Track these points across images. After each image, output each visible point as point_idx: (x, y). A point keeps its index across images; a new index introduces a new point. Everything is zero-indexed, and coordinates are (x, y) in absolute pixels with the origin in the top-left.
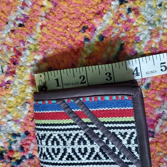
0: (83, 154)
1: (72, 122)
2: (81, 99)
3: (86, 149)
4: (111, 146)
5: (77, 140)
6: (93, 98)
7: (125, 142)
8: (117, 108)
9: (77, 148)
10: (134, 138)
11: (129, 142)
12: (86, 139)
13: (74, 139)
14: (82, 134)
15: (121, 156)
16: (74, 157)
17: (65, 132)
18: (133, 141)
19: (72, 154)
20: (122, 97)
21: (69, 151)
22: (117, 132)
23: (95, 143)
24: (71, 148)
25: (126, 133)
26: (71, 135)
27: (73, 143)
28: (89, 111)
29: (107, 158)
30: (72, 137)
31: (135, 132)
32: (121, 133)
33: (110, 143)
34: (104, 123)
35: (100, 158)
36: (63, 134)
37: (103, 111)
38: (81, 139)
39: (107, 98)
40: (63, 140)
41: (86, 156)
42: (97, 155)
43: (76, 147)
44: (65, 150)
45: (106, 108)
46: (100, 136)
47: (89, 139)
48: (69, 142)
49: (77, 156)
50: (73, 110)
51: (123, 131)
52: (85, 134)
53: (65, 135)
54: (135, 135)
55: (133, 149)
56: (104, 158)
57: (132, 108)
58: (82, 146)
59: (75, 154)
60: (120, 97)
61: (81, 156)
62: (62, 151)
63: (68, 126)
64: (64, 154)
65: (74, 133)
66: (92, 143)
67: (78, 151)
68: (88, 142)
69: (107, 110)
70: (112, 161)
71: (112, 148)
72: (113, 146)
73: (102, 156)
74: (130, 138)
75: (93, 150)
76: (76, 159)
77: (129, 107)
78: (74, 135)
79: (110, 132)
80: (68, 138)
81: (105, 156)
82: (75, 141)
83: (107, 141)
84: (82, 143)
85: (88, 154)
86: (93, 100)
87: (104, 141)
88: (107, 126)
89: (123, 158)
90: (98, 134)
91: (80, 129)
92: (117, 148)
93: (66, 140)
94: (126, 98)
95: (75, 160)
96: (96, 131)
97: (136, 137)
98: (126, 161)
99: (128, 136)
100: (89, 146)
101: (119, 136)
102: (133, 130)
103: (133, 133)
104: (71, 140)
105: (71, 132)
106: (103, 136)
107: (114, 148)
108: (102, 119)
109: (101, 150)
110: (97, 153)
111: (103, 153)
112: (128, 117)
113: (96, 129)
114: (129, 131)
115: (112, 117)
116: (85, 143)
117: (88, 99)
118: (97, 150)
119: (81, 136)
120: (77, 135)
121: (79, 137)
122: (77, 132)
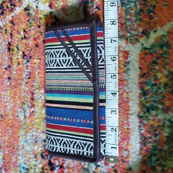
0: (64, 63)
1: (60, 44)
2: (65, 29)
3: (66, 60)
4: (78, 58)
5: (62, 54)
6: (71, 29)
7: (85, 55)
8: (82, 35)
9: (62, 59)
10: (89, 53)
11: (87, 56)
12: (66, 54)
13: (60, 54)
14: (65, 51)
15: (83, 64)
16: (60, 64)
18: (89, 55)
19: (59, 63)
20: (85, 27)
21: (58, 61)
22: (81, 49)
23: (70, 56)
24: (59, 59)
25: (86, 50)
26: (59, 51)
27: (60, 57)
28: (69, 37)
29: (76, 65)
30: (60, 53)
31: (90, 49)
32: (83, 50)
33: (78, 56)
35: (72, 66)
36: (55, 51)
37: (76, 36)
38: (64, 54)
39: (78, 28)
40: (55, 54)
41: (66, 64)
42: (71, 64)
43: (61, 59)
44: (56, 60)
46: (73, 52)
47: (68, 54)
48: (58, 56)
50: (61, 36)
51: (84, 49)
52: (66, 51)
54: (90, 51)
55: (89, 59)
56: (75, 65)
58: (64, 58)
59: (60, 63)
60: (84, 27)
62: (54, 61)
63: (58, 46)
64: (55, 63)
66: (69, 56)
67: (62, 61)
68: (67, 55)
69: (77, 36)
70: (78, 67)
71: (78, 59)
72: (79, 58)
73: (73, 64)
74: (88, 53)
75: (69, 60)
76: (61, 66)
77: (88, 34)
78: (61, 51)
79: (78, 50)
80: (58, 53)
81: (75, 64)
83: (76, 55)
84: (64, 57)
85: (67, 63)
86: (71, 30)
87: (75, 55)
88: (77, 45)
89: (84, 65)
90: (72, 51)
91: (64, 48)
92: (81, 59)
94: (87, 28)
96: (71, 49)
97: (90, 52)
98: (85, 67)
99: (86, 51)
100: (67, 58)
101: (82, 52)
102: (89, 48)
104: (59, 54)
106: (74, 52)
108: (75, 42)
110: (71, 62)
111: (74, 62)
112: (87, 40)
115: (79, 40)
116: (66, 56)
117: (69, 30)
118: (71, 60)
119: (64, 52)
120: (62, 51)
121: (63, 53)
122: (62, 50)
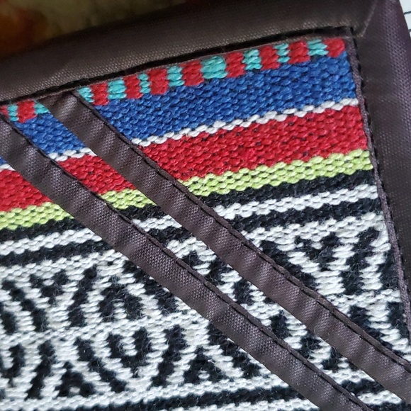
0: (134, 363)
1: (61, 215)
2: (86, 92)
3: (142, 338)
4: (262, 311)
5: (95, 298)
6: (143, 77)
7: (330, 285)
8: (271, 115)
9: (102, 338)
10: (376, 260)
11: (352, 284)
12: (137, 290)
13: (80, 297)
14: (117, 270)
15: (321, 355)
16: (93, 378)
17: (32, 268)
18: (371, 278)
19: (80, 367)
20: (293, 48)
21: (67, 353)
22: (284, 237)
23: (182, 306)
24: (71, 341)
25: (332, 241)
26: (61, 278)
27: (76, 318)
28: (134, 149)
29: (250, 372)
30: (70, 289)
31: (383, 228)
32: (307, 242)
33: (258, 296)
34: (215, 199)
35: (216, 375)
36: (26, 279)
37: (204, 138)
38: (115, 292)
39: (215, 68)
40: (28, 305)
41: (151, 371)
42: (201, 362)
43: (96, 331)
44: (46, 351)
45: (219, 125)
46: (203, 270)
47: (151, 288)
48: (58, 314)
49: (108, 376)
50: (53, 156)
51: (315, 232)
52: (128, 268)
53: (36, 282)
54: (382, 245)
55: (379, 315)
56: (238, 372)
57: (355, 102)
58: (125, 327)
59: (95, 365)
60: (283, 49)
61: (124, 374)
62: (33, 359)
63: (40, 238)
64: (43, 370)
65: (75, 268)
66: (167, 305)
67: (107, 352)
68: (149, 302)
69: (221, 134)
70: (277, 382)
71: (267, 323)
72: (275, 310)
73: (225, 364)
74: (357, 262)
75: (176, 338)
77: (335, 98)
78: (77, 275)
79: (248, 245)
80: (51, 293)
81: (239, 361)
82: (85, 307)
83: (240, 288)
84: (120, 313)
85: (155, 359)
86: (145, 88)
87: (227, 289)
88: (228, 213)
89: (332, 364)
90: (192, 259)
91: (101, 247)
92: (292, 321)
93: (42, 303)
94: (319, 48)
95: (101, 394)
96: (179, 249)
97: (389, 255)
98: (344, 375)
99: (343, 253)
100: (155, 322)
101: (298, 259)
102: (370, 220)
103: (373, 233)
104: (66, 300)
105: (62, 264)
106: (217, 268)
107: (278, 321)
108: (202, 185)
109: (215, 336)
110: (200, 350)
111: (228, 350)
112: (334, 157)
113: (180, 235)
114: (350, 229)
115: (250, 166)
116: (134, 308)
117: (117, 89)
118: (197, 336)
119: (113, 279)
120: (91, 275)
121: (101, 284)
122: (88, 262)
